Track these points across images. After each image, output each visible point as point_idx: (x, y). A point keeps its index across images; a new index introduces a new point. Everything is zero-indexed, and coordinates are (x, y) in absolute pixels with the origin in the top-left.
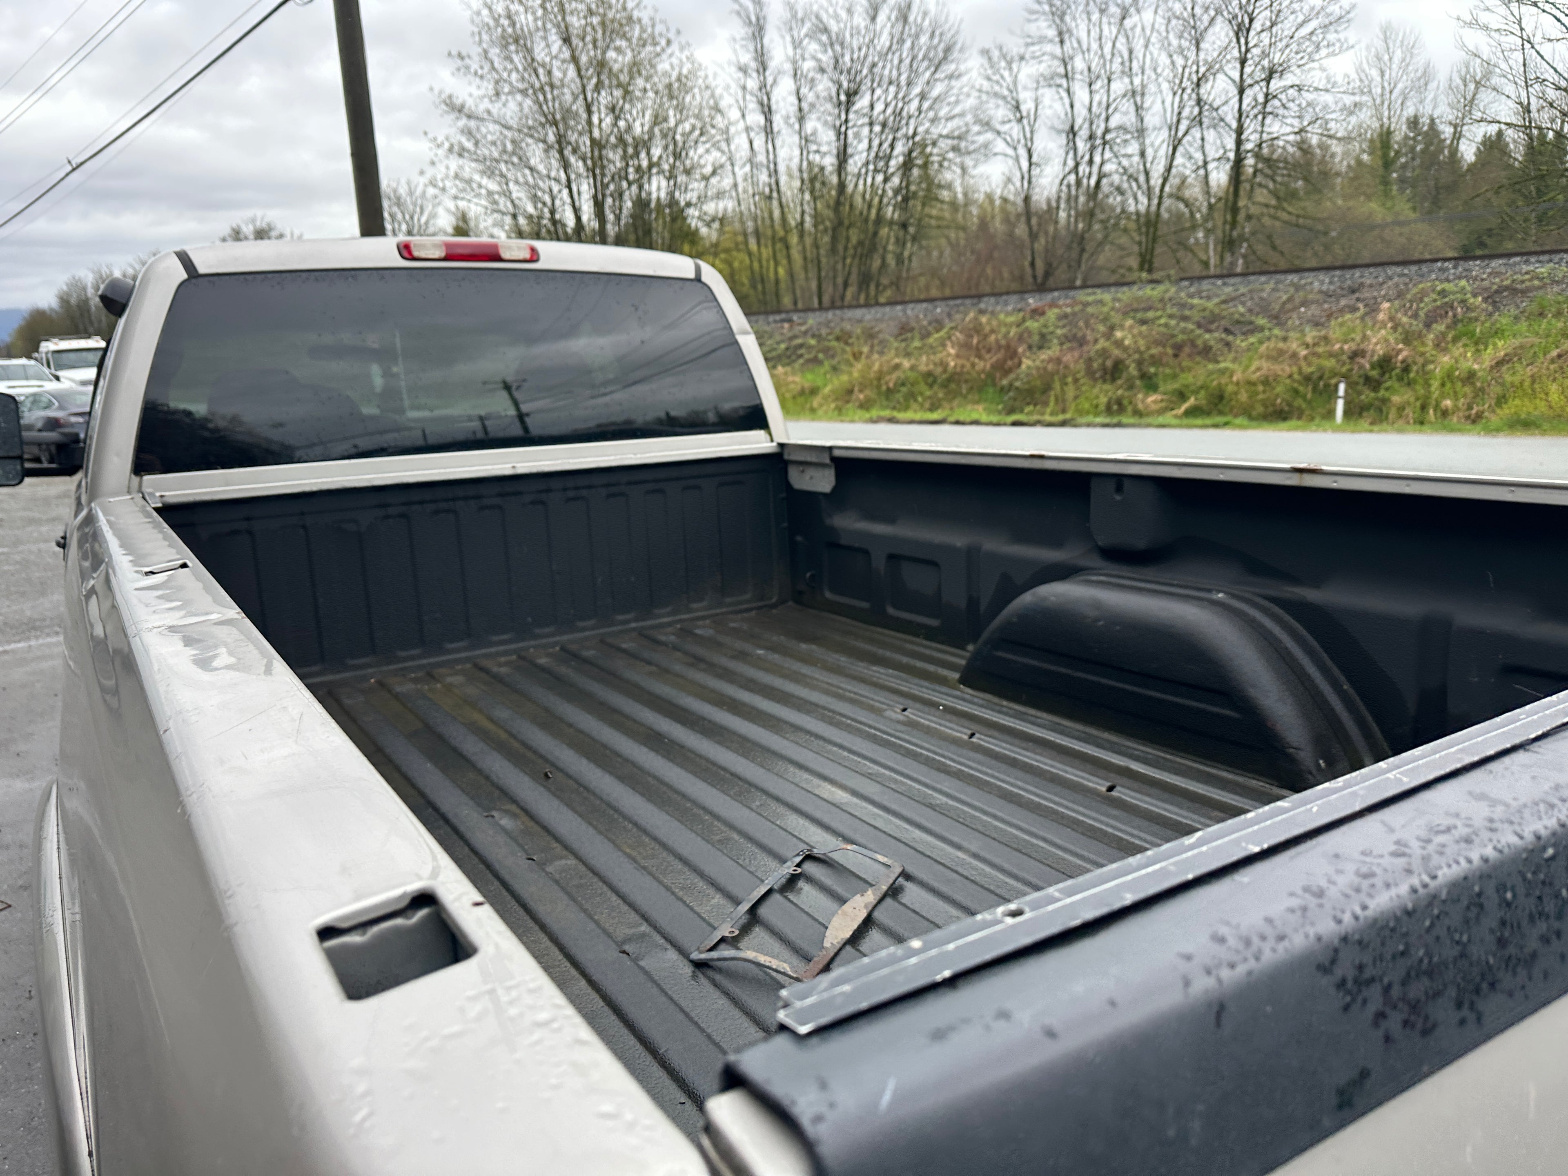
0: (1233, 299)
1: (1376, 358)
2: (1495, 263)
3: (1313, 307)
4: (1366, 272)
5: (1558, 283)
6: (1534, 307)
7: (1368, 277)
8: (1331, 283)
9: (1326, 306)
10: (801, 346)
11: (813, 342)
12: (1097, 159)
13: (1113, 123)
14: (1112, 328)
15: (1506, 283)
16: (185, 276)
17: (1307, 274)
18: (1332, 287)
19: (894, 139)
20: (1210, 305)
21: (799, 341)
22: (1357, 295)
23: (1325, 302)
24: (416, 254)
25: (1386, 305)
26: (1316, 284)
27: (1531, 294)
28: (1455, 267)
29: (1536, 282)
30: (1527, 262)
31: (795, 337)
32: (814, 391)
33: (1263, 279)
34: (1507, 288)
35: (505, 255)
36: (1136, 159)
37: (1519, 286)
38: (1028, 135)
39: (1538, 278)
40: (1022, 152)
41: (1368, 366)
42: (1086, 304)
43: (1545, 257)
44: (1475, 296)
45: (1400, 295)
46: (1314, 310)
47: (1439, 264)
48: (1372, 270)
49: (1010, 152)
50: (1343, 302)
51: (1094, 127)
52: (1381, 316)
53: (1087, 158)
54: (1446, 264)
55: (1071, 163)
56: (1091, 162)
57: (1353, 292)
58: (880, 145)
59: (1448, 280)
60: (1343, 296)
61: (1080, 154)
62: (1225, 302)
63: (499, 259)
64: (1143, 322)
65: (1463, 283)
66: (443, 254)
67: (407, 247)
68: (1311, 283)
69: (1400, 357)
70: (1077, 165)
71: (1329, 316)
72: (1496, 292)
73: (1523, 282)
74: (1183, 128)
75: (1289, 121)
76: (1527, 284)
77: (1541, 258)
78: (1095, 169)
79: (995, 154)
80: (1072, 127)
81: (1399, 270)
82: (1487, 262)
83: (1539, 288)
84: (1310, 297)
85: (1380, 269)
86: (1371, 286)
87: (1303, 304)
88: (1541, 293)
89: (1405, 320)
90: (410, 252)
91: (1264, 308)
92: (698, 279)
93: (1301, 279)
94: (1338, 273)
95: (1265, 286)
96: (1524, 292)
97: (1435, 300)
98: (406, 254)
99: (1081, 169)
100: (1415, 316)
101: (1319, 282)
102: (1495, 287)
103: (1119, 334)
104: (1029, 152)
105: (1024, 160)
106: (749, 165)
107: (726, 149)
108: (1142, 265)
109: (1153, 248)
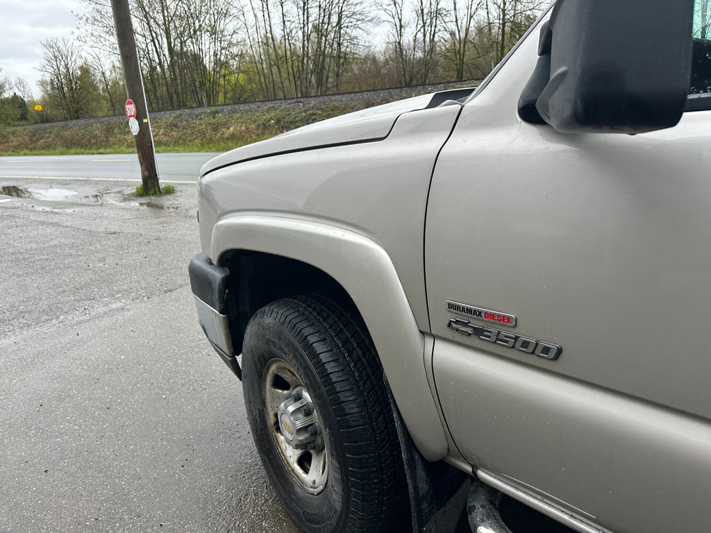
10: (313, 114)
11: (320, 112)
21: (310, 112)
31: (307, 110)
36: (454, 23)
38: (399, 12)
40: (397, 20)
49: (391, 20)
53: (429, 21)
70: (424, 26)
74: (474, 7)
99: (426, 28)
104: (400, 20)
105: (398, 24)
106: (255, 27)
107: (243, 19)
108: (458, 75)
109: (462, 67)
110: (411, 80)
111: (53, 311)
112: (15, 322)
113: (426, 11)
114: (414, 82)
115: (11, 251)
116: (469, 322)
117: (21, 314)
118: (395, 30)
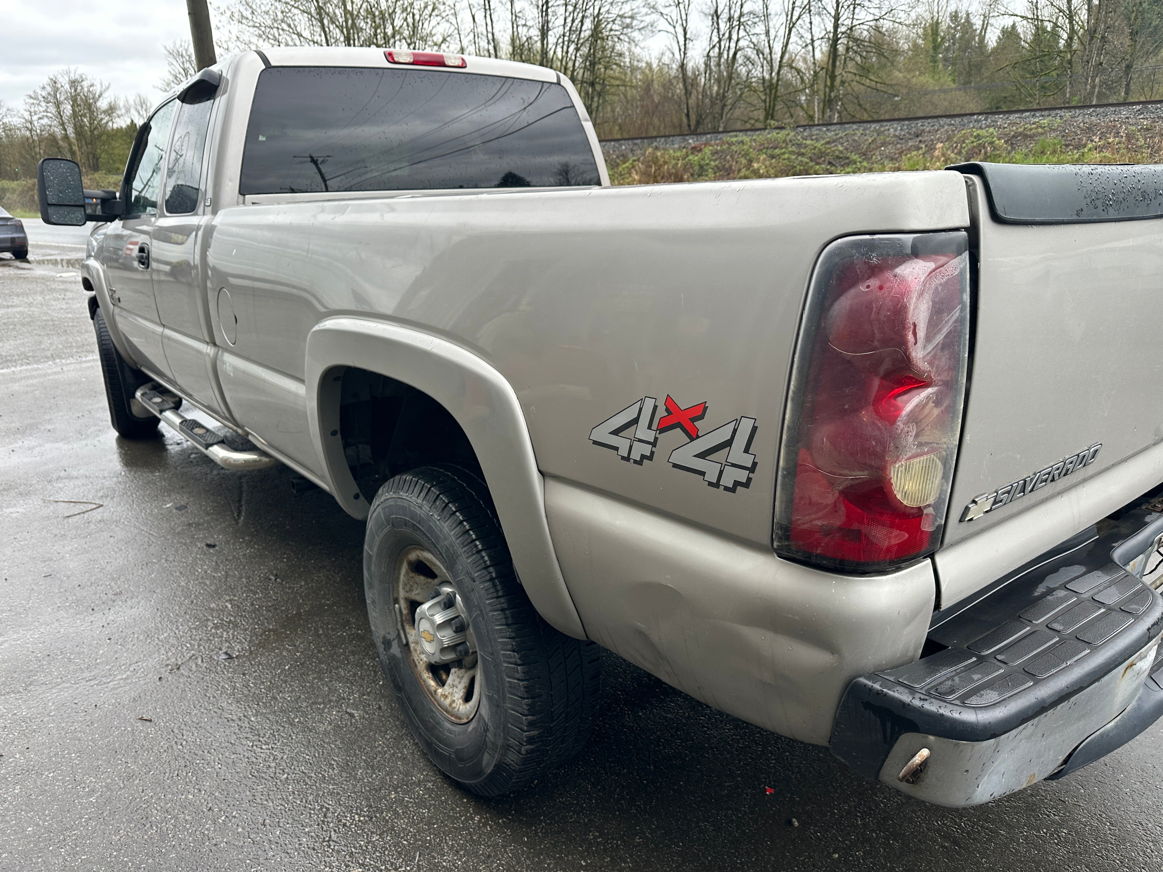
0: (834, 141)
2: (1012, 117)
3: (890, 147)
4: (926, 122)
5: (1054, 130)
6: (1038, 148)
7: (927, 126)
8: (901, 130)
9: (899, 146)
12: (734, 37)
13: (745, 10)
14: (750, 161)
15: (1020, 130)
16: (264, 67)
17: (885, 124)
18: (903, 133)
19: (583, 17)
20: (818, 145)
22: (920, 138)
23: (898, 143)
24: (396, 59)
25: (940, 145)
26: (892, 130)
27: (1036, 138)
28: (986, 119)
29: (1040, 130)
30: (1034, 116)
33: (855, 126)
34: (1020, 134)
35: (448, 62)
36: (763, 37)
37: (1028, 133)
38: (684, 17)
39: (1041, 127)
40: (680, 30)
42: (731, 144)
43: (1046, 113)
44: (999, 139)
45: (949, 139)
46: (890, 150)
47: (975, 117)
48: (930, 121)
49: (671, 29)
50: (910, 143)
51: (732, 12)
52: (937, 153)
53: (727, 35)
54: (980, 117)
55: (715, 39)
56: (730, 38)
57: (917, 136)
58: (573, 21)
59: (981, 128)
60: (910, 139)
61: (721, 33)
62: (828, 143)
63: (445, 66)
64: (773, 157)
65: (991, 130)
66: (412, 60)
67: (390, 54)
68: (889, 130)
70: (720, 42)
71: (901, 153)
72: (1013, 136)
73: (1031, 129)
74: (796, 14)
75: (872, 11)
76: (1034, 131)
77: (1043, 113)
78: (733, 45)
79: (660, 31)
80: (716, 11)
81: (948, 121)
82: (1007, 116)
83: (1042, 134)
84: (888, 139)
85: (935, 120)
86: (929, 132)
87: (883, 144)
88: (1042, 137)
89: (952, 155)
90: (393, 59)
91: (856, 148)
92: (559, 83)
93: (881, 126)
94: (907, 122)
95: (856, 131)
96: (1031, 137)
97: (973, 142)
98: (391, 60)
99: (723, 43)
100: (959, 153)
101: (893, 129)
102: (1013, 133)
103: (756, 165)
104: (685, 30)
105: (683, 36)
106: (472, 35)
107: (454, 21)
109: (773, 105)
110: (698, 123)
111: (53, 357)
112: (20, 362)
113: (724, 16)
114: (703, 127)
115: (44, 318)
117: (27, 358)
118: (676, 46)
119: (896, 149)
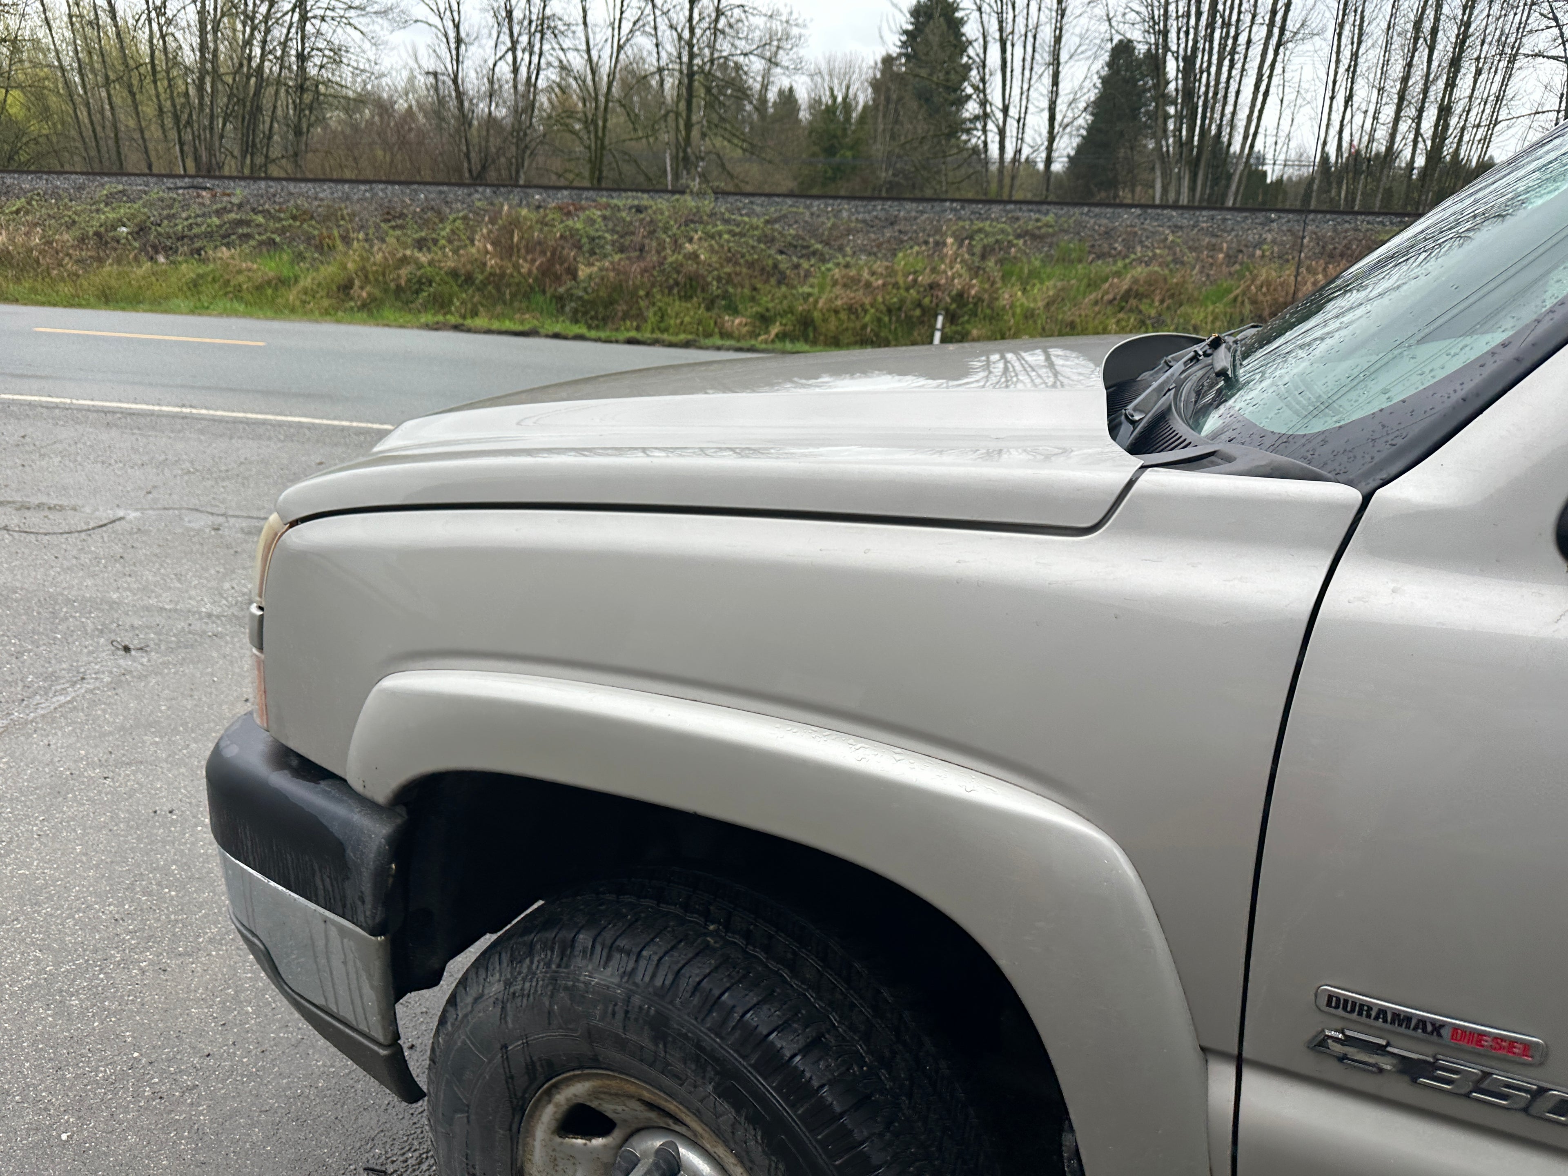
1: (954, 292)
3: (859, 236)
5: (1066, 232)
6: (1058, 253)
9: (872, 236)
10: (240, 223)
11: (260, 219)
20: (757, 223)
22: (897, 228)
23: (868, 232)
27: (1049, 240)
30: (1020, 209)
31: (225, 210)
32: (282, 282)
33: (789, 201)
37: (1037, 232)
40: (450, 25)
41: (948, 300)
42: (615, 208)
46: (862, 240)
47: (948, 204)
49: (436, 21)
50: (888, 233)
52: (948, 250)
54: (955, 205)
57: (892, 224)
60: (884, 227)
69: (973, 292)
70: (513, 49)
73: (1039, 228)
74: (626, 26)
77: (1030, 207)
79: (416, 21)
81: (914, 205)
87: (849, 231)
89: (966, 256)
91: (812, 233)
93: (826, 206)
97: (982, 239)
99: (519, 54)
100: (972, 253)
104: (457, 26)
105: (452, 35)
108: (592, 172)
109: (602, 155)
110: (484, 168)
113: (517, 14)
114: (492, 175)
116: (1388, 1044)
118: (444, 46)
119: (869, 239)
